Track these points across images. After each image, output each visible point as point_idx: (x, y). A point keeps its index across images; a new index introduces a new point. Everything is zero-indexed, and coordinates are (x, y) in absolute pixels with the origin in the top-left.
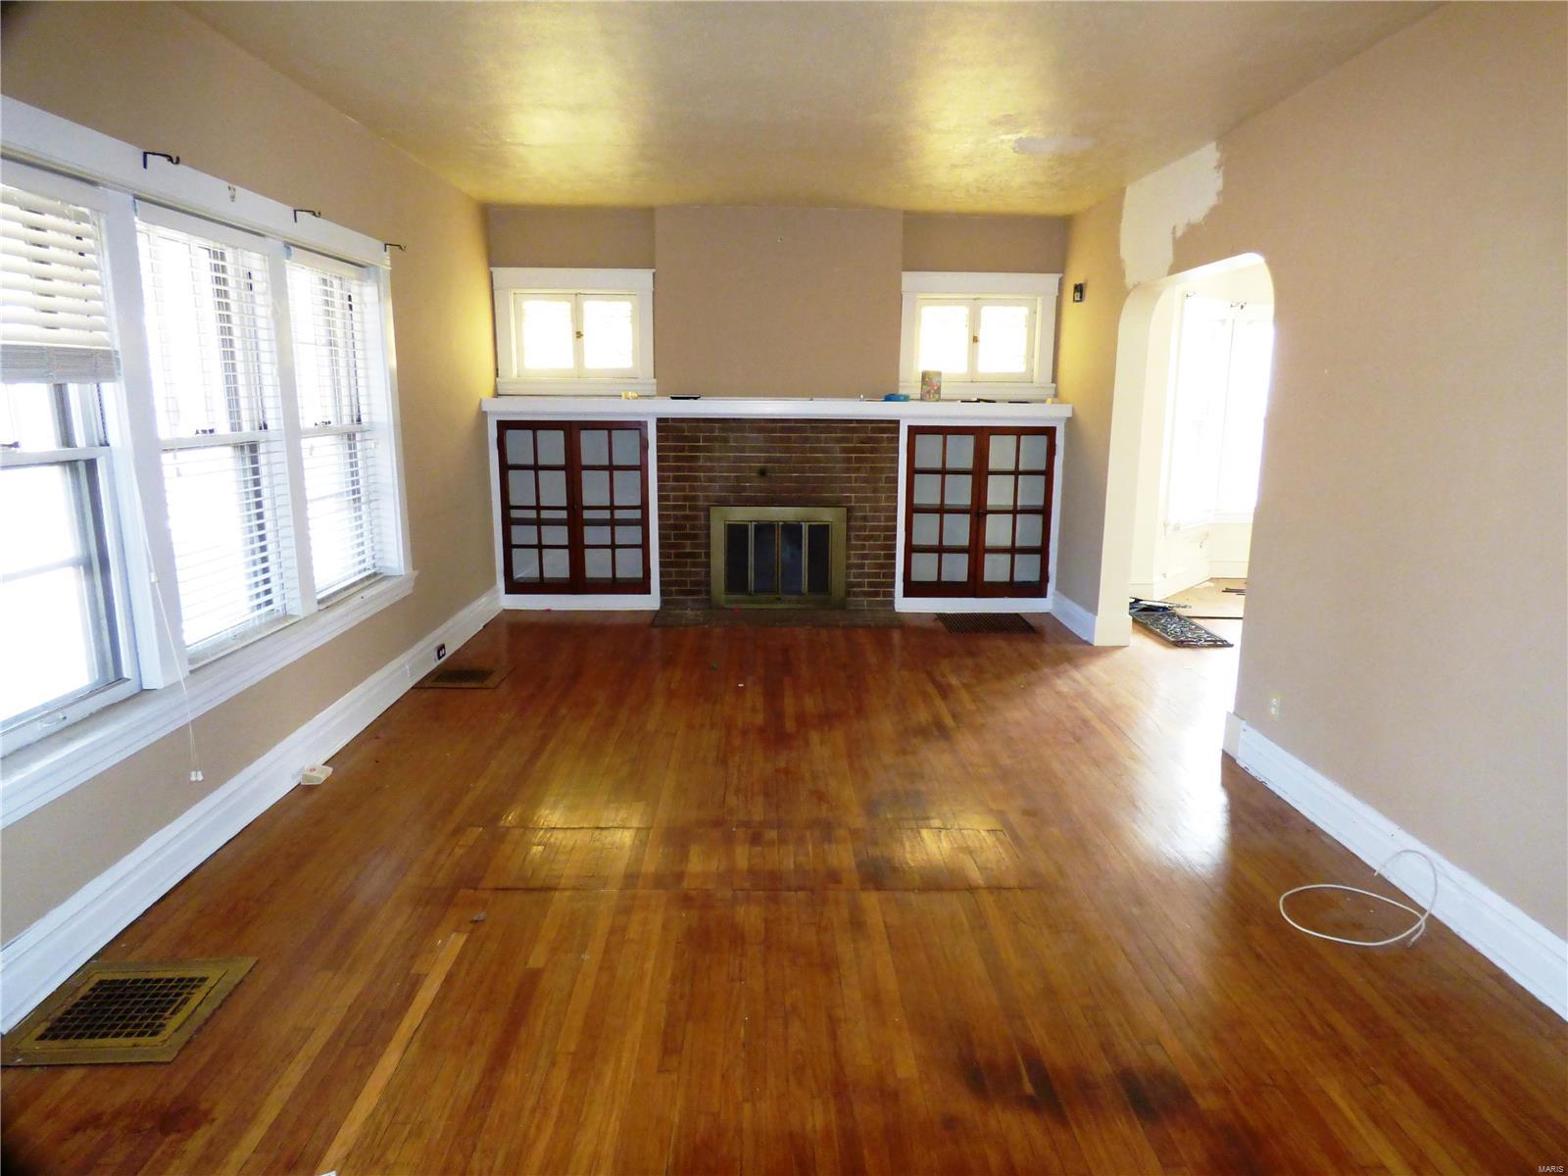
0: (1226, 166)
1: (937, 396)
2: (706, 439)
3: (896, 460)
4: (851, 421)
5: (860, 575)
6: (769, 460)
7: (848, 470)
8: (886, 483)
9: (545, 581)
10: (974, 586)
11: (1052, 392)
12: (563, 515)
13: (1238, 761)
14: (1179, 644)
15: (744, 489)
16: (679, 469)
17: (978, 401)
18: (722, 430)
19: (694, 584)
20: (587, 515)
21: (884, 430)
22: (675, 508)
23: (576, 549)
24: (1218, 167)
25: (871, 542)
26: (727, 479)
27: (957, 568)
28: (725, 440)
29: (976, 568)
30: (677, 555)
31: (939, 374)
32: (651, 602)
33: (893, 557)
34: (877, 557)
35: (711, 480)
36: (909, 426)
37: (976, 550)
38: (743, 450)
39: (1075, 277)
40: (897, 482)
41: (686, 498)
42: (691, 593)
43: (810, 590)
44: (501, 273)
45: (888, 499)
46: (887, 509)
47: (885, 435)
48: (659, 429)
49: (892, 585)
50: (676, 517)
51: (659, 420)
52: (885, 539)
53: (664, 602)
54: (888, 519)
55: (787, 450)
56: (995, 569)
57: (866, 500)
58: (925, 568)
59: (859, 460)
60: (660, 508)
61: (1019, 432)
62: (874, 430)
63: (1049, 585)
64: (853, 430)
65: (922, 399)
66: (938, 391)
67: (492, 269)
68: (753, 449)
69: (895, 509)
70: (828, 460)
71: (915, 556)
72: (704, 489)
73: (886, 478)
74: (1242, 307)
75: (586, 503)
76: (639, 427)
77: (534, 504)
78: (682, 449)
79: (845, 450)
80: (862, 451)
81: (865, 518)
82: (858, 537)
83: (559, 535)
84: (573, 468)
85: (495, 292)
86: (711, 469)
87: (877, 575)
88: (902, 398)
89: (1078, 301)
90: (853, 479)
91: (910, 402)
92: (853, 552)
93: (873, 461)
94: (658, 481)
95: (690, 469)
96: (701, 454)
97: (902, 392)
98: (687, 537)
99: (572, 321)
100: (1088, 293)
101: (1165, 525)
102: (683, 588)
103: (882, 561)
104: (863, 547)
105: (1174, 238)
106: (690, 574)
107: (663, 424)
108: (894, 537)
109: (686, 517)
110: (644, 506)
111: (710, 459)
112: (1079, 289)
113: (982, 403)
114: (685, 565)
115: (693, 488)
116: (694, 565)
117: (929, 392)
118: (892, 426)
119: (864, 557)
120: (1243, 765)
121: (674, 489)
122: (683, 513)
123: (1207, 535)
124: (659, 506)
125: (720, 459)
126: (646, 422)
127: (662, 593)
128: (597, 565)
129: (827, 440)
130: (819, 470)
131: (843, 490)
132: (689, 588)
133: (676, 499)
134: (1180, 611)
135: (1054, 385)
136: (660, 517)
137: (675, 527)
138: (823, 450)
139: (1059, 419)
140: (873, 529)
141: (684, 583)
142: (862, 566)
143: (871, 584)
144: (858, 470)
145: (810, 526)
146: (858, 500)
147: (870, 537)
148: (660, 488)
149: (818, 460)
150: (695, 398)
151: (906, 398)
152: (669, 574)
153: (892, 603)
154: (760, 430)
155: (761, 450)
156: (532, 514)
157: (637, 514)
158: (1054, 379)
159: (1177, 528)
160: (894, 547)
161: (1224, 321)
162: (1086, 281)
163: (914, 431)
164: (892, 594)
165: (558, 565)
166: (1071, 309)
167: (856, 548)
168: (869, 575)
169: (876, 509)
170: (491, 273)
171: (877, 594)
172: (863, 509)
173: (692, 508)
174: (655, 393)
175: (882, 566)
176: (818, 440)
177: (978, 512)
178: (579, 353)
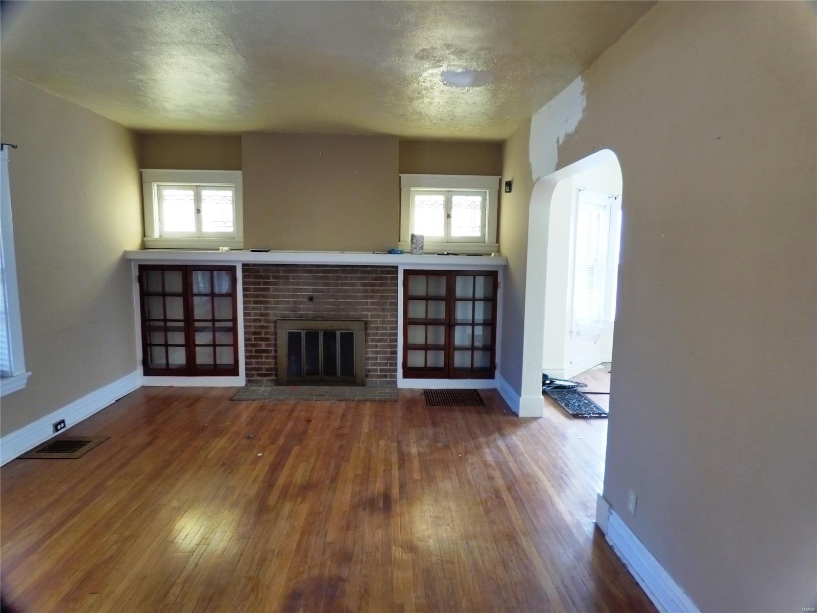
0: (588, 91)
1: (421, 251)
2: (274, 277)
3: (396, 291)
4: (367, 266)
5: (375, 365)
6: (314, 291)
7: (366, 297)
8: (390, 306)
9: (171, 367)
10: (447, 372)
11: (497, 249)
12: (182, 324)
13: (607, 538)
14: (576, 416)
15: (299, 309)
16: (257, 296)
17: (448, 254)
18: (284, 271)
19: (267, 369)
20: (197, 324)
21: (388, 272)
22: (255, 321)
23: (190, 347)
24: (583, 92)
25: (382, 343)
26: (288, 302)
27: (437, 359)
28: (287, 278)
29: (449, 358)
30: (256, 351)
31: (422, 237)
32: (239, 381)
33: (396, 353)
34: (385, 353)
35: (277, 303)
36: (404, 270)
37: (449, 348)
38: (298, 284)
39: (507, 178)
40: (397, 305)
41: (262, 315)
42: (265, 375)
43: (342, 374)
44: (147, 172)
45: (392, 316)
46: (391, 322)
47: (389, 275)
48: (244, 271)
49: (396, 370)
50: (255, 327)
51: (244, 265)
52: (390, 342)
53: (249, 382)
54: (391, 329)
55: (326, 284)
56: (461, 360)
57: (378, 316)
58: (417, 359)
59: (372, 291)
60: (245, 321)
61: (474, 274)
62: (382, 272)
63: (496, 371)
64: (370, 272)
65: (411, 253)
66: (422, 248)
67: (142, 170)
68: (305, 284)
69: (397, 322)
70: (353, 291)
71: (410, 352)
72: (273, 309)
73: (391, 302)
74: (616, 198)
75: (196, 317)
76: (231, 270)
77: (163, 318)
78: (259, 284)
79: (364, 285)
80: (374, 285)
81: (377, 328)
82: (372, 340)
83: (179, 338)
84: (187, 294)
85: (144, 184)
86: (277, 296)
87: (386, 364)
88: (399, 252)
89: (508, 192)
90: (369, 303)
91: (405, 254)
92: (369, 350)
93: (382, 291)
94: (244, 304)
95: (264, 296)
96: (271, 287)
97: (400, 248)
98: (262, 339)
99: (195, 203)
100: (514, 186)
101: (571, 332)
102: (261, 372)
103: (388, 355)
104: (376, 346)
105: (558, 146)
106: (265, 363)
107: (246, 267)
108: (396, 340)
109: (262, 327)
110: (234, 320)
111: (277, 290)
112: (509, 184)
113: (450, 256)
114: (262, 357)
115: (266, 308)
116: (267, 357)
117: (415, 248)
118: (394, 269)
119: (377, 352)
120: (611, 543)
121: (254, 309)
122: (260, 324)
123: (599, 335)
124: (244, 320)
125: (283, 290)
126: (235, 266)
127: (247, 375)
128: (203, 357)
129: (352, 278)
130: (348, 297)
131: (363, 310)
132: (264, 372)
133: (256, 315)
134: (580, 389)
135: (498, 244)
136: (245, 327)
137: (255, 333)
138: (350, 285)
139: (499, 266)
140: (382, 335)
141: (261, 369)
142: (376, 358)
143: (381, 370)
144: (372, 297)
145: (341, 333)
146: (372, 316)
147: (380, 341)
148: (245, 308)
149: (347, 291)
150: (266, 251)
151: (402, 252)
152: (251, 363)
153: (395, 383)
154: (309, 272)
155: (310, 284)
156: (162, 324)
157: (230, 324)
158: (498, 241)
159: (578, 333)
160: (396, 346)
161: (605, 207)
162: (513, 179)
163: (407, 273)
164: (395, 377)
165: (178, 357)
166: (506, 197)
167: (372, 347)
168: (380, 364)
169: (383, 322)
170: (141, 172)
171: (386, 376)
172: (376, 322)
173: (267, 321)
174: (242, 248)
175: (389, 359)
176: (346, 278)
177: (450, 324)
178: (199, 222)
